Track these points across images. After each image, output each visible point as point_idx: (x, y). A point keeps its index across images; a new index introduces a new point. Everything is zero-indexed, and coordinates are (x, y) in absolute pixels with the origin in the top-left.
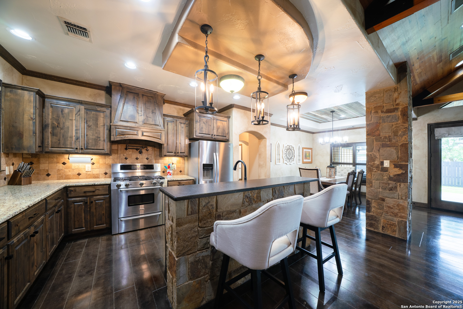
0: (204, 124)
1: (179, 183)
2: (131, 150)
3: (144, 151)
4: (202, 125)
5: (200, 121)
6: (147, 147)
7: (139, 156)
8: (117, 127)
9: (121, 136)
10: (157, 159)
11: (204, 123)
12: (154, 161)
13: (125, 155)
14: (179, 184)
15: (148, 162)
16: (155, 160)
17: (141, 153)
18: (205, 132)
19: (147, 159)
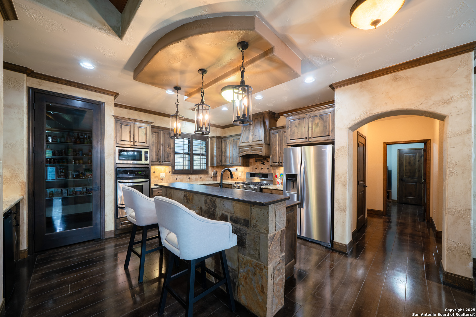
0: (295, 128)
1: (271, 191)
2: (259, 162)
3: (266, 162)
4: (293, 129)
5: (291, 126)
6: (267, 159)
7: (263, 166)
8: (240, 147)
9: (242, 153)
10: (274, 169)
11: (296, 126)
12: (272, 171)
13: (256, 166)
14: (270, 193)
15: (268, 172)
16: (273, 169)
17: (264, 164)
18: (297, 136)
19: (268, 169)
